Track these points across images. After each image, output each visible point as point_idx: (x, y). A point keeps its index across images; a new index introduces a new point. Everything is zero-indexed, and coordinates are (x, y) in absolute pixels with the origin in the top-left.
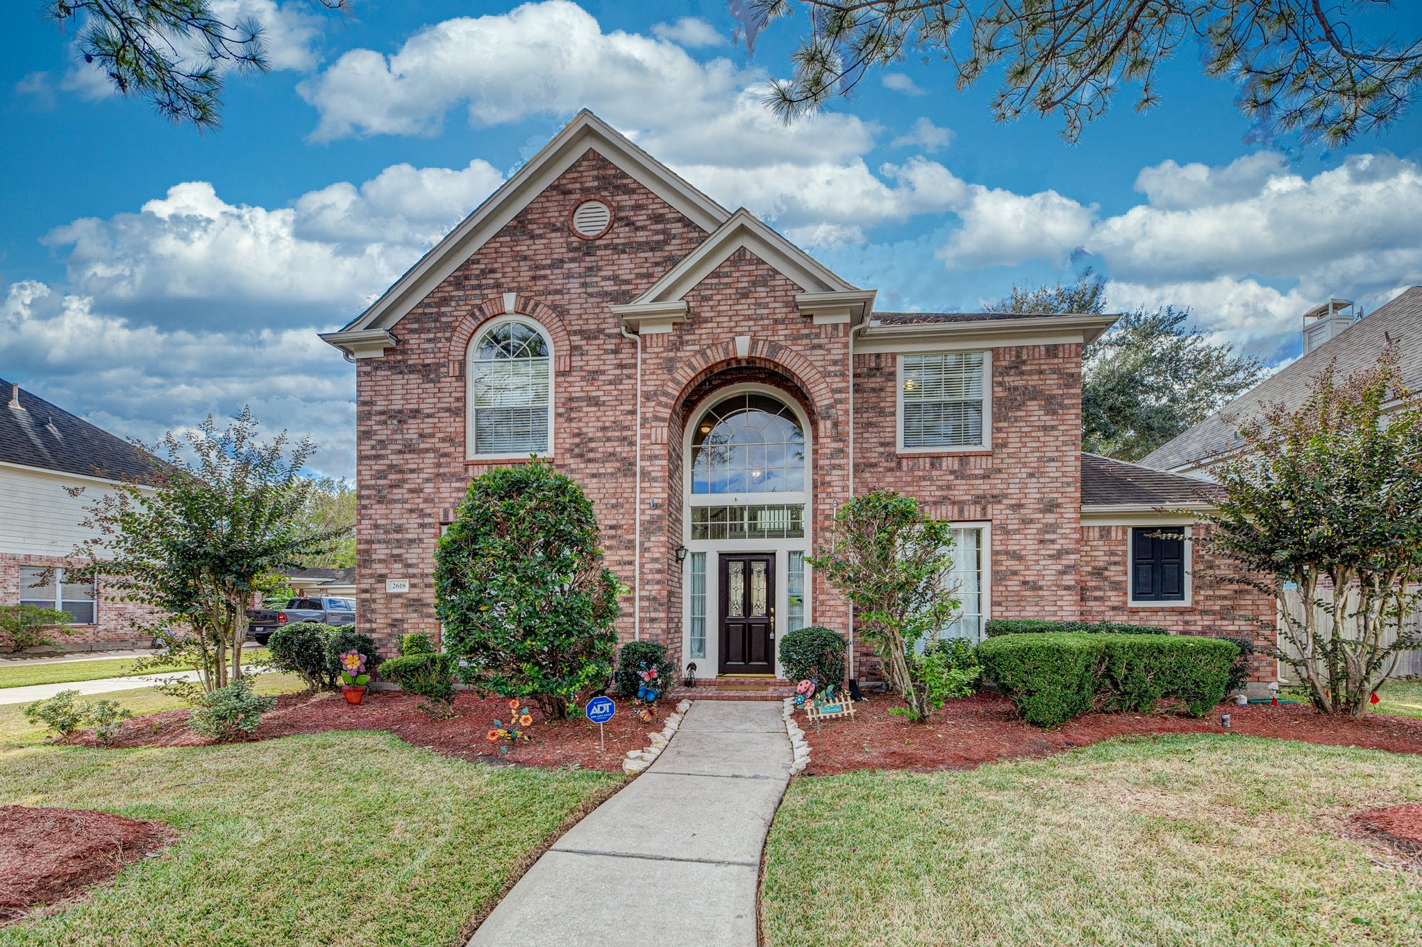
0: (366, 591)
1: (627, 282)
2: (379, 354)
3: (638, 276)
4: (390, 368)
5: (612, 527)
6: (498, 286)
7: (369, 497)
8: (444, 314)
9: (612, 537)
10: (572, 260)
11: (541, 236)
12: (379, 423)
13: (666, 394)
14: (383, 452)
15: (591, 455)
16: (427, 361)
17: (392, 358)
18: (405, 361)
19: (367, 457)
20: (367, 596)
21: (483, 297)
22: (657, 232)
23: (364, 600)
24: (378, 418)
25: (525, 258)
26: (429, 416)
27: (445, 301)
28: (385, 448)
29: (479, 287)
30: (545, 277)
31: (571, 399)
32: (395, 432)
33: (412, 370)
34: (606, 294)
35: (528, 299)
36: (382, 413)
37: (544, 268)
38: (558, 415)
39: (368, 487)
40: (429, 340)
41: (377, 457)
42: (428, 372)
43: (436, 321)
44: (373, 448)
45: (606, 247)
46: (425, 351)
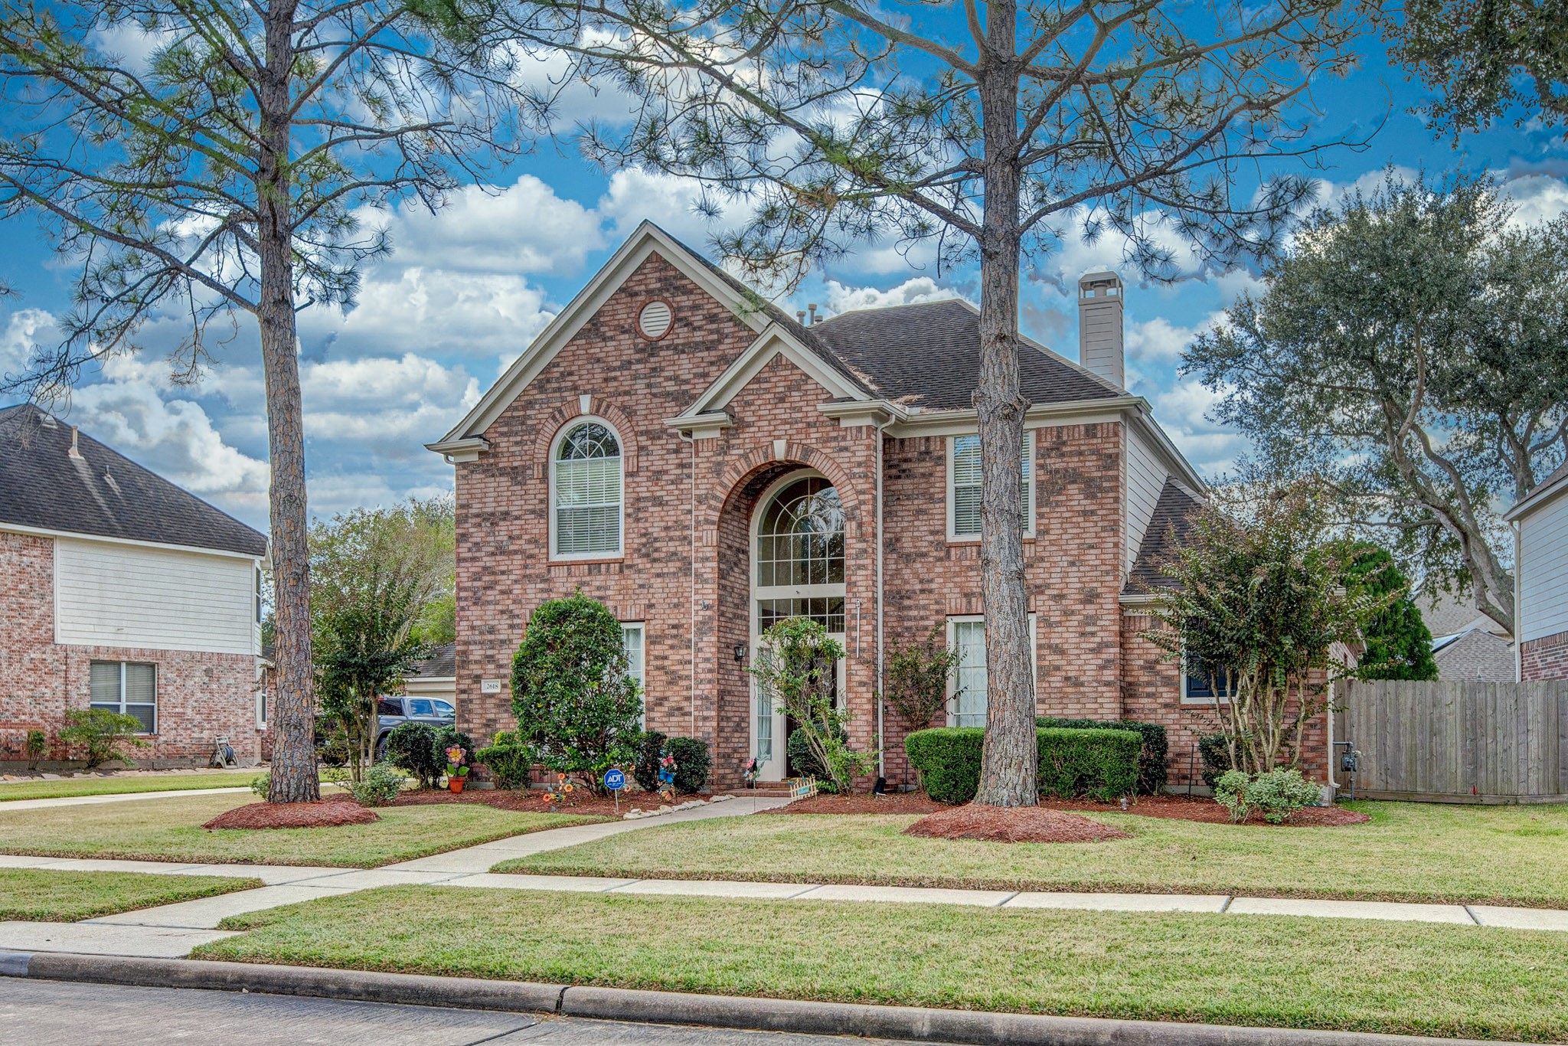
0: (463, 692)
1: (687, 382)
2: (475, 458)
3: (696, 376)
4: (484, 471)
5: (674, 627)
6: (575, 388)
7: (466, 599)
8: (529, 417)
9: (675, 636)
10: (639, 361)
11: (612, 338)
12: (476, 525)
13: (715, 497)
14: (478, 554)
15: (656, 555)
16: (516, 464)
17: (485, 461)
18: (496, 464)
19: (465, 560)
20: (464, 696)
21: (563, 399)
22: (711, 332)
23: (463, 701)
24: (474, 520)
25: (598, 360)
26: (517, 518)
27: (530, 404)
28: (479, 550)
29: (559, 389)
30: (615, 379)
31: (638, 499)
32: (488, 534)
33: (503, 472)
34: (668, 394)
35: (601, 401)
36: (477, 516)
37: (614, 369)
38: (628, 515)
39: (465, 589)
40: (517, 443)
41: (473, 559)
42: (516, 475)
43: (523, 424)
44: (470, 550)
45: (668, 347)
46: (513, 454)
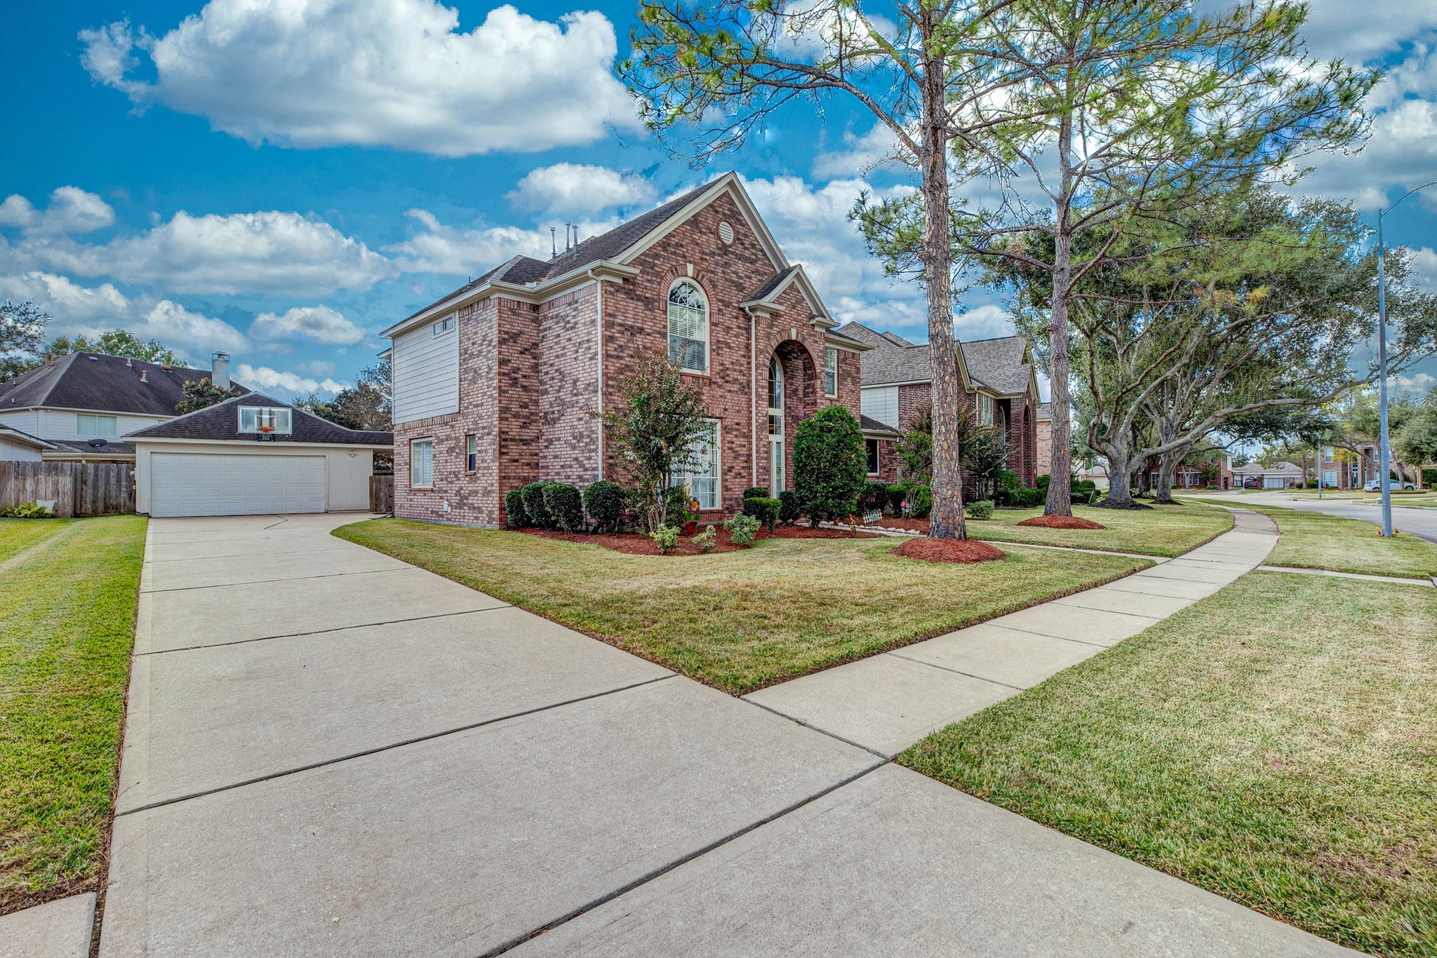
0: (611, 458)
1: (741, 278)
2: (620, 281)
3: (746, 276)
4: (626, 293)
5: (737, 424)
6: (684, 257)
7: (613, 387)
8: (656, 265)
9: (737, 430)
10: (719, 255)
11: (705, 234)
12: (619, 332)
13: (768, 352)
14: (621, 354)
15: (727, 378)
16: (648, 295)
17: (627, 286)
18: (634, 291)
19: (612, 356)
20: (611, 461)
21: (677, 261)
22: (753, 254)
23: (611, 465)
24: (619, 328)
25: (697, 244)
26: (649, 334)
27: (656, 256)
28: (622, 351)
29: (675, 253)
30: (706, 260)
31: (718, 341)
32: (629, 341)
33: (639, 298)
34: (733, 282)
35: (699, 271)
36: (621, 325)
37: (706, 254)
38: (712, 350)
39: (612, 378)
40: (648, 281)
41: (618, 357)
42: (647, 302)
43: (652, 268)
44: (616, 350)
45: (733, 253)
46: (646, 288)
